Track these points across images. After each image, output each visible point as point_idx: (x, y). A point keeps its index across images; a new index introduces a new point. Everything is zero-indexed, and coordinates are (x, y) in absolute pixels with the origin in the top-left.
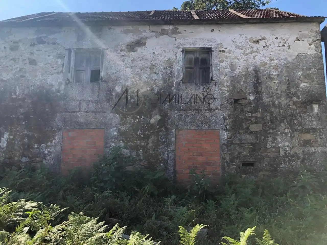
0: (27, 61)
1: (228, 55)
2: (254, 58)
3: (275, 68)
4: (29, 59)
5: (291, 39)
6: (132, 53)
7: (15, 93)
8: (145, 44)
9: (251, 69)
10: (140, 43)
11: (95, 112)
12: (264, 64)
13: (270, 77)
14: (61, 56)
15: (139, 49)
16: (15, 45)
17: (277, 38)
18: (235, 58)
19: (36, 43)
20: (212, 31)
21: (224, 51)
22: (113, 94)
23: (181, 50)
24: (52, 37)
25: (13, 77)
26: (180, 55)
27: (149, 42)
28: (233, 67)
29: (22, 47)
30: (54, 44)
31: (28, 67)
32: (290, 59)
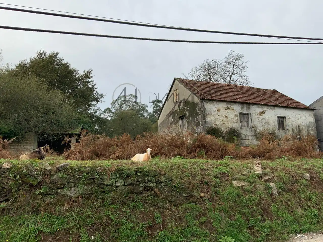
0: (224, 117)
1: (290, 120)
2: (298, 122)
3: (304, 126)
4: (225, 116)
5: (307, 116)
6: (261, 116)
7: (222, 131)
8: (265, 113)
9: (297, 126)
10: (263, 113)
11: (251, 140)
12: (301, 124)
13: (303, 129)
14: (236, 115)
15: (263, 115)
16: (219, 109)
17: (303, 115)
18: (293, 121)
19: (226, 109)
20: (285, 110)
21: (289, 118)
22: (257, 133)
23: (277, 116)
24: (232, 107)
25: (220, 123)
26: (276, 118)
27: (266, 112)
28: (292, 125)
29: (222, 110)
30: (233, 110)
31: (225, 119)
32: (307, 123)
